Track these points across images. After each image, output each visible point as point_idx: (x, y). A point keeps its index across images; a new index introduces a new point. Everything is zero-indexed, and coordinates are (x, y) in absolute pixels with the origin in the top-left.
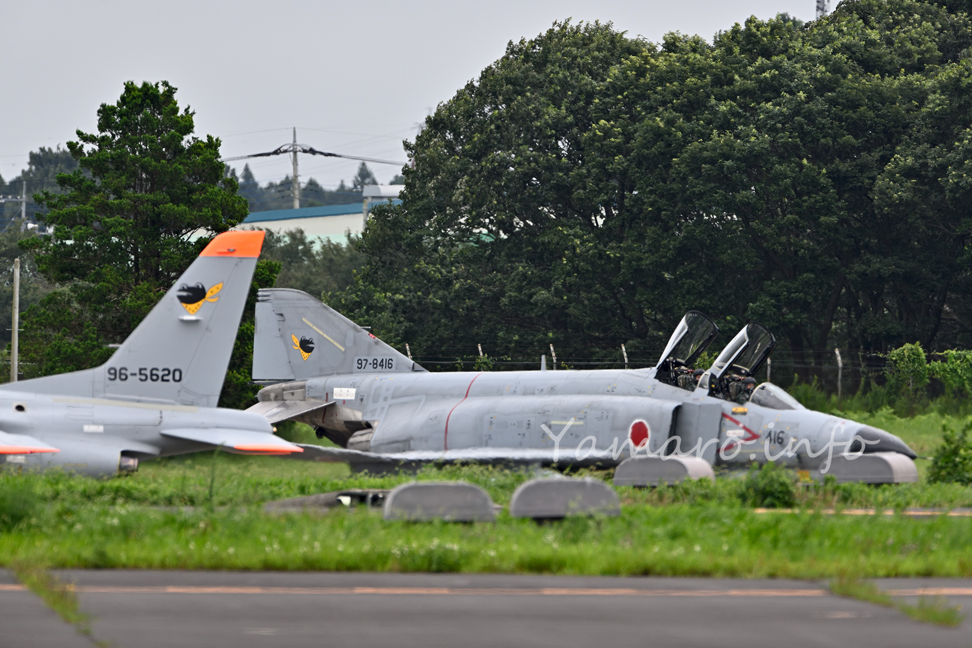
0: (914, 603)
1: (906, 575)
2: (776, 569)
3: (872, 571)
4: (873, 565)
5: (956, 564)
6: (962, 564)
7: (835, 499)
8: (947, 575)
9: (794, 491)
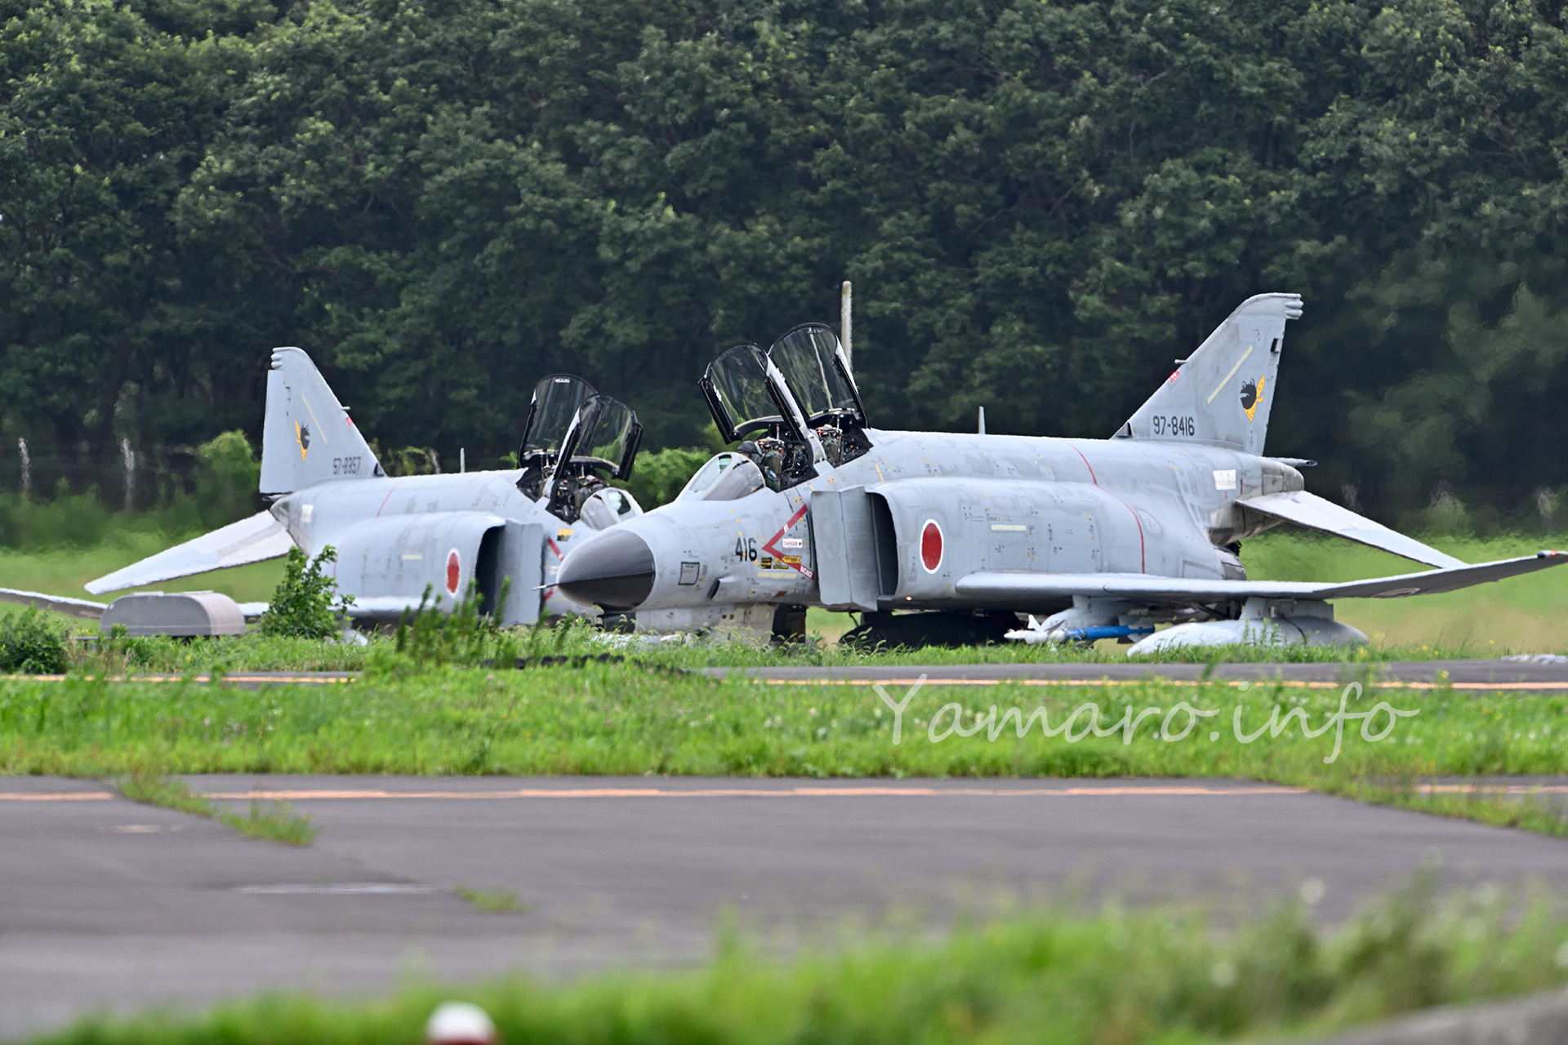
0: (245, 810)
1: (231, 771)
2: (42, 762)
3: (180, 763)
4: (182, 756)
5: (304, 754)
6: (313, 755)
7: (126, 660)
8: (292, 771)
9: (65, 648)
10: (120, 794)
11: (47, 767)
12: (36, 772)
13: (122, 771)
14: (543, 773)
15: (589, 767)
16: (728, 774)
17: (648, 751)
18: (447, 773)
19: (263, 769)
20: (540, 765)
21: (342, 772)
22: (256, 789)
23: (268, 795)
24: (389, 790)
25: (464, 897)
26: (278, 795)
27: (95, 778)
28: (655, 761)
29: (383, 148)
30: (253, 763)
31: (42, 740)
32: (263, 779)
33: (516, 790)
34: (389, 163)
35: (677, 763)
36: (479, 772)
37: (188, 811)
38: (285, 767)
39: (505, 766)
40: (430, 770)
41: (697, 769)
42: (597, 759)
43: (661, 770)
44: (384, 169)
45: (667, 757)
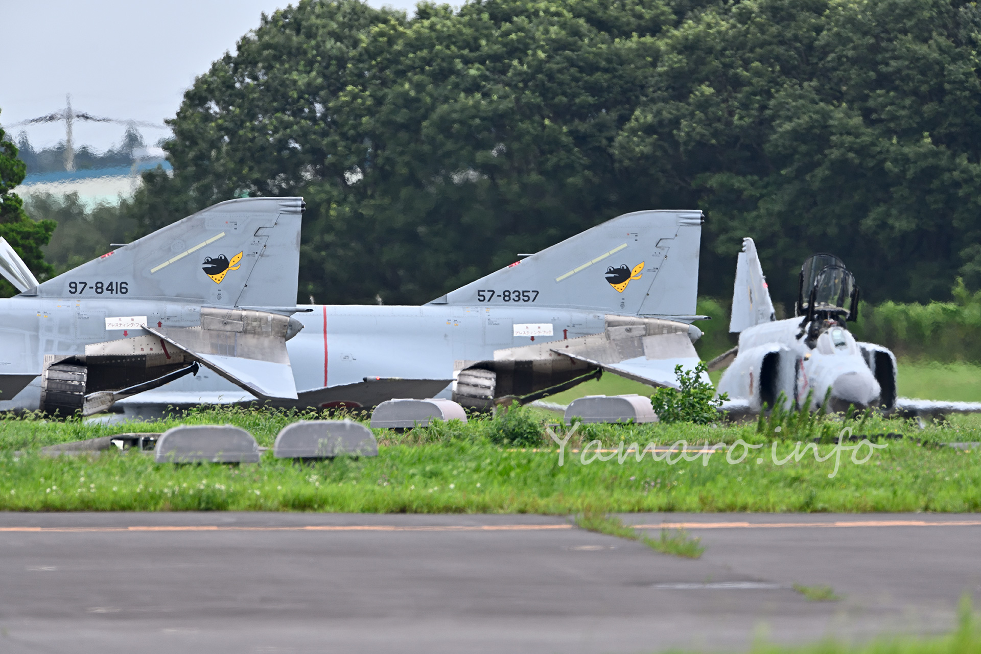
0: (657, 536)
1: (650, 510)
2: (526, 505)
3: (616, 506)
4: (618, 501)
5: (696, 499)
6: (702, 500)
7: (582, 438)
8: (688, 510)
9: (542, 432)
10: (577, 526)
11: (528, 508)
12: (522, 512)
13: (578, 511)
14: (850, 511)
15: (880, 506)
16: (969, 511)
17: (917, 498)
18: (789, 511)
19: (670, 509)
20: (849, 506)
21: (721, 511)
22: (664, 522)
23: (672, 526)
24: (750, 522)
25: (799, 591)
26: (678, 526)
27: (560, 515)
28: (922, 502)
29: (745, 106)
30: (664, 506)
31: (527, 491)
32: (669, 516)
33: (833, 522)
34: (749, 116)
35: (937, 505)
36: (809, 511)
37: (621, 536)
38: (684, 508)
39: (827, 506)
40: (777, 509)
41: (949, 507)
42: (885, 502)
43: (926, 509)
44: (746, 119)
45: (930, 500)
